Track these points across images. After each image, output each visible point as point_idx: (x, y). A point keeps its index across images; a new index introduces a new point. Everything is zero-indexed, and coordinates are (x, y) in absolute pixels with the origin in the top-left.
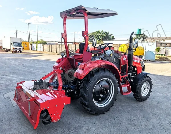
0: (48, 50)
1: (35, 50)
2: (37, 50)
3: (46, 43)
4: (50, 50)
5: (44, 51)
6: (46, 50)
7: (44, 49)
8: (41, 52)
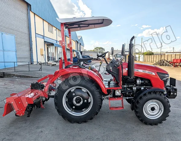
0: (148, 60)
1: (138, 60)
2: (139, 60)
3: (153, 54)
4: (150, 61)
5: (145, 61)
6: (147, 60)
7: (145, 59)
8: (142, 62)
